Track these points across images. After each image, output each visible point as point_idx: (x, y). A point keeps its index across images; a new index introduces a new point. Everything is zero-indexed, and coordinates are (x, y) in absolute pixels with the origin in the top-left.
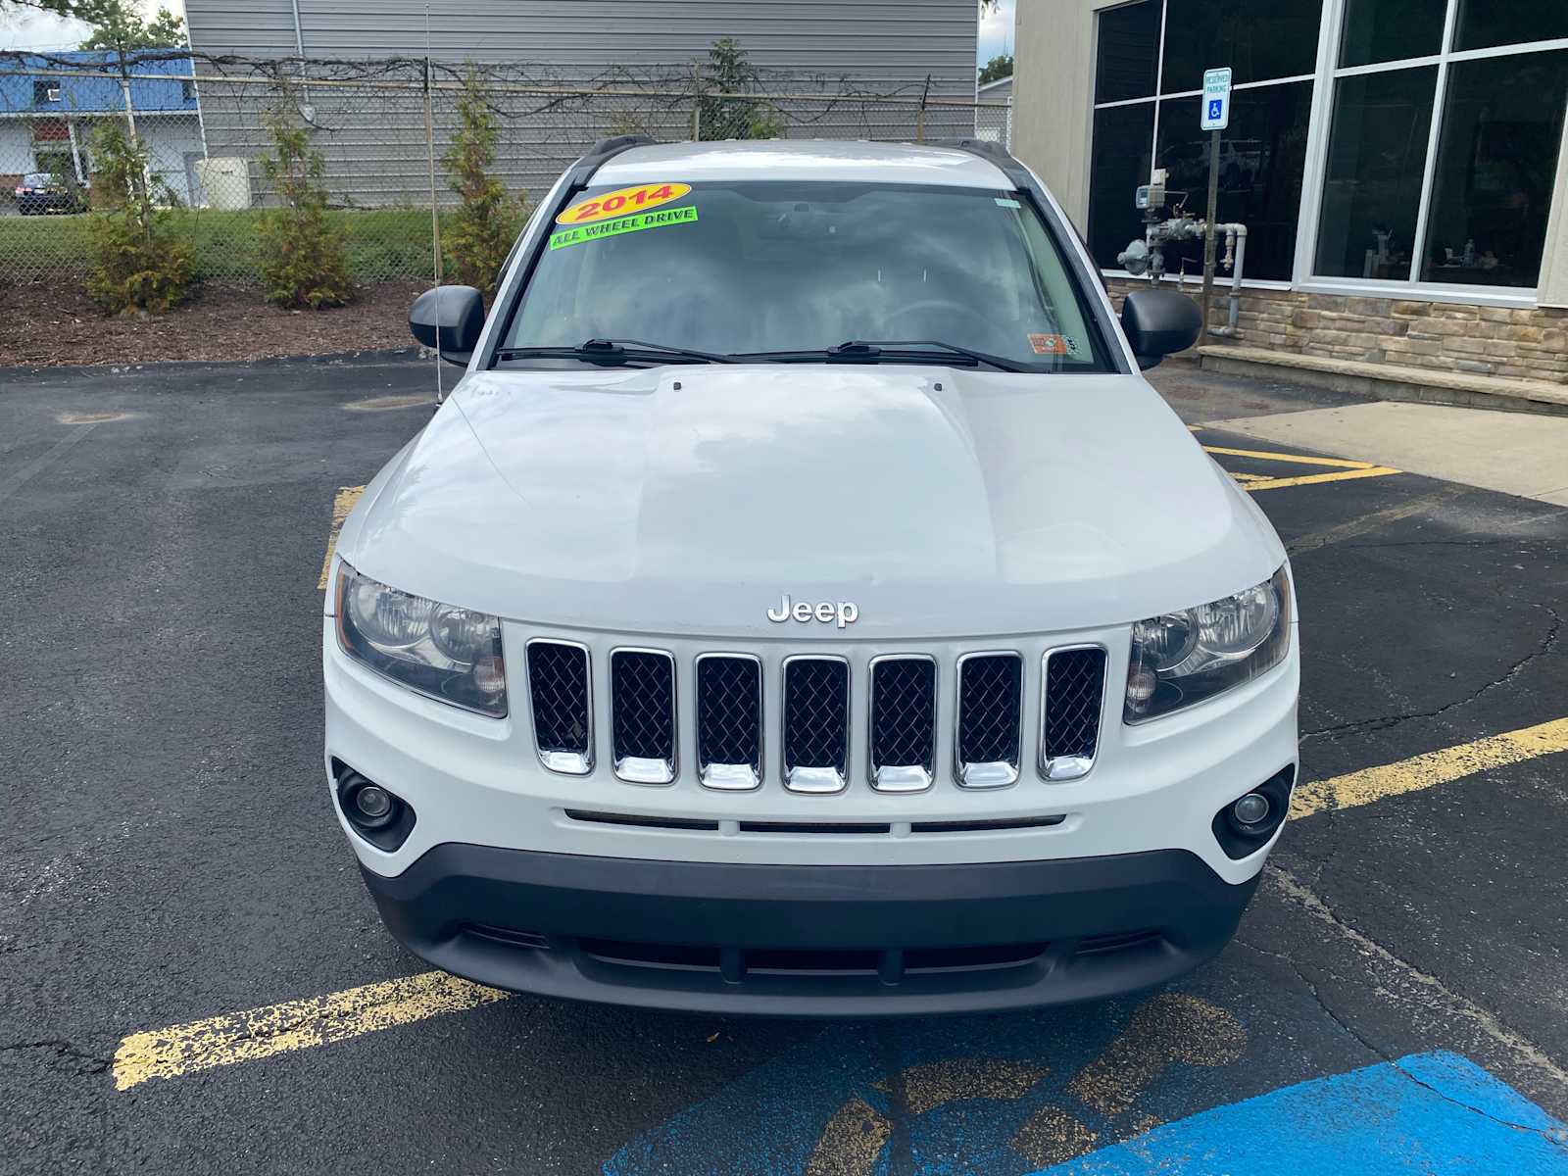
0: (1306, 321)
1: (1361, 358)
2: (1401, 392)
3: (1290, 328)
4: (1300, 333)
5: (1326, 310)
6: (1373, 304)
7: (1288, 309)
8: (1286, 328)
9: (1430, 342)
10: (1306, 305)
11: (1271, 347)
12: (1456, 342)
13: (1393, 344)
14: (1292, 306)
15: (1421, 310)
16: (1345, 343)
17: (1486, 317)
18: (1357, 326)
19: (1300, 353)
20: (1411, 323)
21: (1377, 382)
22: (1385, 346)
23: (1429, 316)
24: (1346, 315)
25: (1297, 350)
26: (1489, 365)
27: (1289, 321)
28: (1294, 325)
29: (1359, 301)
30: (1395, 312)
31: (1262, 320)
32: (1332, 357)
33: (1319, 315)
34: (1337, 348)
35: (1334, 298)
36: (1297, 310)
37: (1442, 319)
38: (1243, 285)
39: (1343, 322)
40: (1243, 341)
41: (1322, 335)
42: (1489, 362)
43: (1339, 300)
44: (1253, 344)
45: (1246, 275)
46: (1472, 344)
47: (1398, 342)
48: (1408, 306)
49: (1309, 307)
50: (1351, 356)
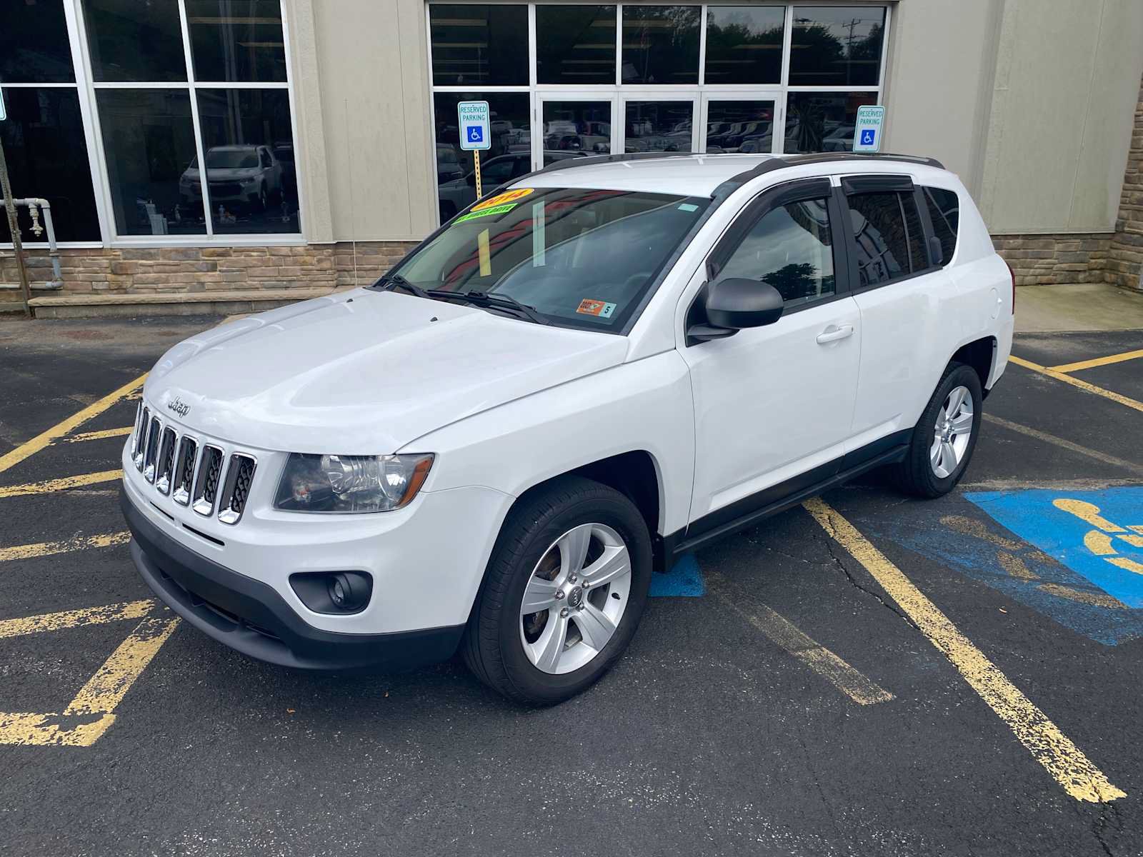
0: (127, 270)
1: (185, 290)
3: (110, 276)
4: (120, 278)
5: (143, 259)
6: (185, 252)
7: (104, 262)
8: (106, 277)
9: (238, 273)
10: (121, 257)
11: (96, 292)
12: (258, 271)
13: (208, 278)
14: (107, 259)
15: (224, 252)
16: (167, 281)
17: (273, 253)
18: (174, 268)
19: (126, 293)
20: (218, 262)
22: (203, 280)
23: (231, 256)
24: (161, 261)
25: (122, 291)
26: (285, 283)
27: (109, 270)
28: (113, 273)
29: (171, 251)
30: (203, 256)
31: (79, 272)
32: (157, 292)
33: (136, 263)
34: (160, 286)
35: (147, 251)
36: (113, 262)
37: (243, 257)
38: (58, 247)
39: (161, 267)
40: (63, 291)
41: (145, 278)
42: (283, 281)
43: (152, 251)
44: (74, 291)
45: (58, 239)
46: (271, 271)
47: (213, 276)
48: (214, 251)
49: (124, 259)
50: (175, 290)
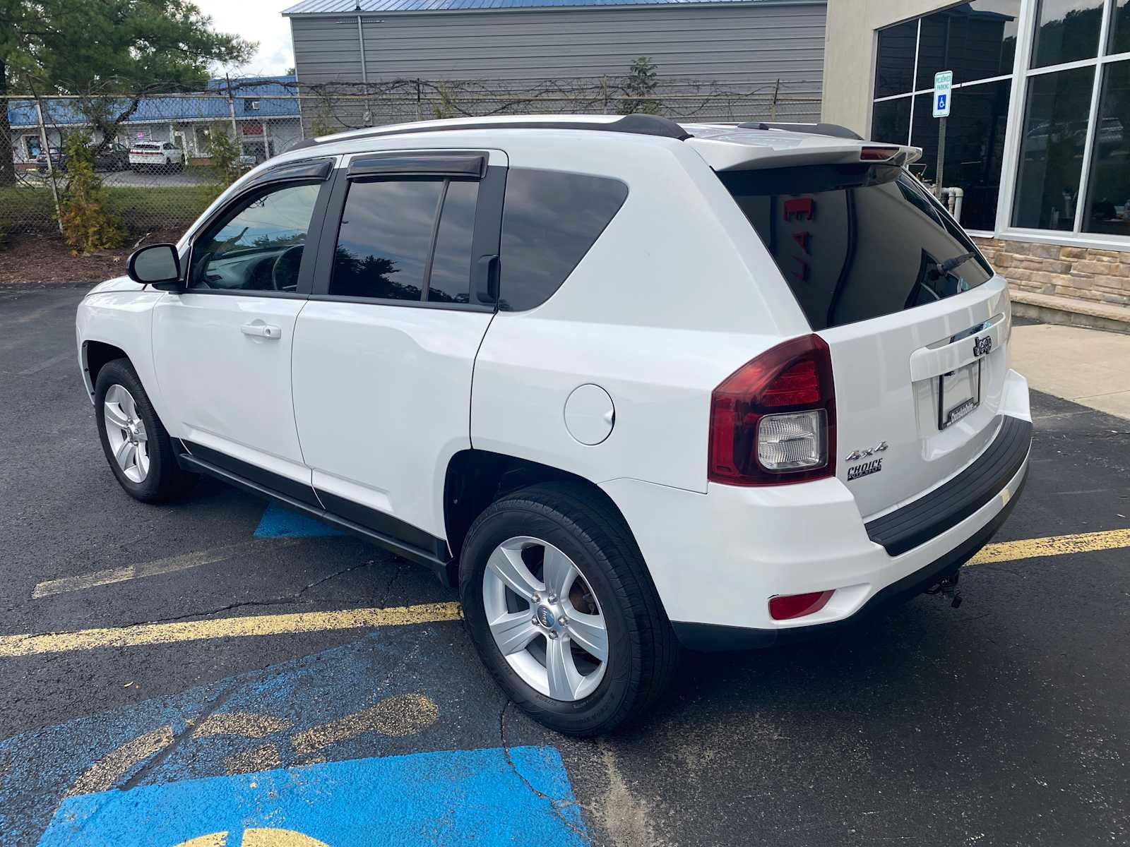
0: (1003, 262)
1: (1039, 291)
2: (1058, 318)
4: (999, 270)
5: (1017, 253)
6: (1047, 248)
7: (991, 252)
9: (1085, 279)
10: (1004, 249)
12: (1102, 280)
13: (1061, 280)
14: (995, 250)
15: (1079, 254)
16: (1029, 279)
17: (1124, 260)
18: (1038, 266)
20: (1073, 264)
21: (1044, 310)
22: (1054, 281)
23: (1085, 259)
24: (1030, 257)
26: (1125, 298)
27: (992, 261)
28: (995, 264)
29: (1039, 247)
30: (1064, 256)
32: (1020, 289)
33: (1012, 257)
34: (1023, 283)
35: (1023, 244)
36: (998, 253)
37: (1094, 262)
39: (1029, 263)
41: (1014, 272)
42: (1125, 296)
43: (1026, 245)
46: (1113, 281)
47: (1064, 279)
48: (1070, 251)
49: (1006, 251)
50: (1033, 289)
